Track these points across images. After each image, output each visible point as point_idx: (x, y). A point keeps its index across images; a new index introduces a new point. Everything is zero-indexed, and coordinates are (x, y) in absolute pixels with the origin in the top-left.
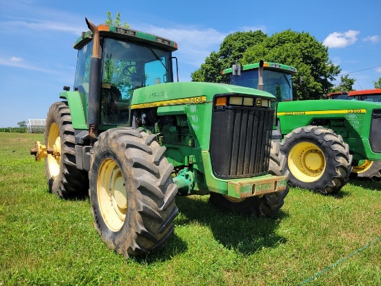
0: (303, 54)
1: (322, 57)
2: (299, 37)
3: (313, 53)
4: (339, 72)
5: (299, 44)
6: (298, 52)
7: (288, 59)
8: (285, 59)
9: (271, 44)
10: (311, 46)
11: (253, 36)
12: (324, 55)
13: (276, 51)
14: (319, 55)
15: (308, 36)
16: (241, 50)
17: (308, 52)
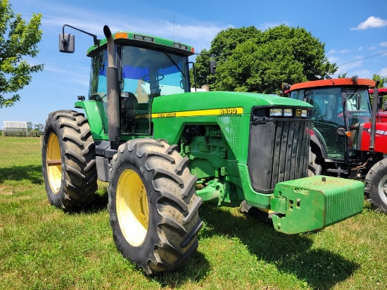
0: (296, 50)
1: (317, 54)
2: (293, 32)
3: (307, 49)
4: (335, 70)
5: (291, 40)
6: (290, 49)
7: (278, 56)
8: (275, 56)
9: (262, 39)
10: (304, 42)
11: (246, 32)
12: (319, 51)
13: (265, 48)
14: (314, 52)
15: (303, 32)
16: (232, 47)
17: (301, 48)
